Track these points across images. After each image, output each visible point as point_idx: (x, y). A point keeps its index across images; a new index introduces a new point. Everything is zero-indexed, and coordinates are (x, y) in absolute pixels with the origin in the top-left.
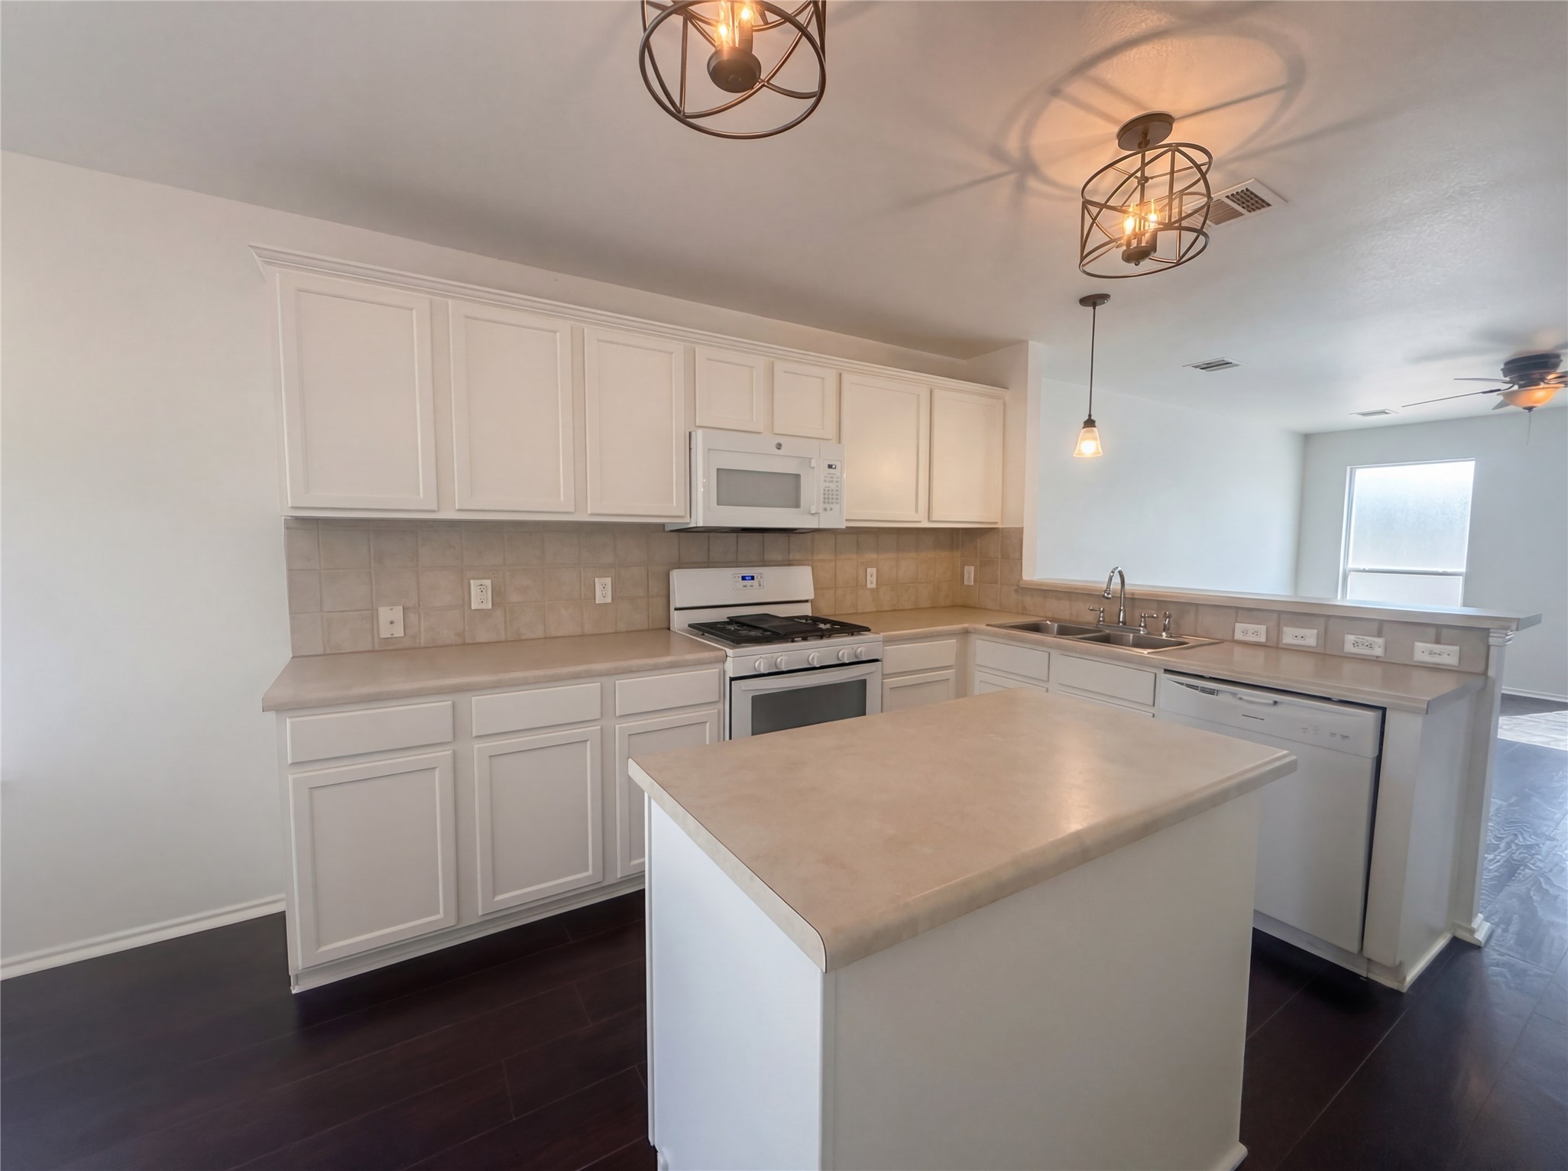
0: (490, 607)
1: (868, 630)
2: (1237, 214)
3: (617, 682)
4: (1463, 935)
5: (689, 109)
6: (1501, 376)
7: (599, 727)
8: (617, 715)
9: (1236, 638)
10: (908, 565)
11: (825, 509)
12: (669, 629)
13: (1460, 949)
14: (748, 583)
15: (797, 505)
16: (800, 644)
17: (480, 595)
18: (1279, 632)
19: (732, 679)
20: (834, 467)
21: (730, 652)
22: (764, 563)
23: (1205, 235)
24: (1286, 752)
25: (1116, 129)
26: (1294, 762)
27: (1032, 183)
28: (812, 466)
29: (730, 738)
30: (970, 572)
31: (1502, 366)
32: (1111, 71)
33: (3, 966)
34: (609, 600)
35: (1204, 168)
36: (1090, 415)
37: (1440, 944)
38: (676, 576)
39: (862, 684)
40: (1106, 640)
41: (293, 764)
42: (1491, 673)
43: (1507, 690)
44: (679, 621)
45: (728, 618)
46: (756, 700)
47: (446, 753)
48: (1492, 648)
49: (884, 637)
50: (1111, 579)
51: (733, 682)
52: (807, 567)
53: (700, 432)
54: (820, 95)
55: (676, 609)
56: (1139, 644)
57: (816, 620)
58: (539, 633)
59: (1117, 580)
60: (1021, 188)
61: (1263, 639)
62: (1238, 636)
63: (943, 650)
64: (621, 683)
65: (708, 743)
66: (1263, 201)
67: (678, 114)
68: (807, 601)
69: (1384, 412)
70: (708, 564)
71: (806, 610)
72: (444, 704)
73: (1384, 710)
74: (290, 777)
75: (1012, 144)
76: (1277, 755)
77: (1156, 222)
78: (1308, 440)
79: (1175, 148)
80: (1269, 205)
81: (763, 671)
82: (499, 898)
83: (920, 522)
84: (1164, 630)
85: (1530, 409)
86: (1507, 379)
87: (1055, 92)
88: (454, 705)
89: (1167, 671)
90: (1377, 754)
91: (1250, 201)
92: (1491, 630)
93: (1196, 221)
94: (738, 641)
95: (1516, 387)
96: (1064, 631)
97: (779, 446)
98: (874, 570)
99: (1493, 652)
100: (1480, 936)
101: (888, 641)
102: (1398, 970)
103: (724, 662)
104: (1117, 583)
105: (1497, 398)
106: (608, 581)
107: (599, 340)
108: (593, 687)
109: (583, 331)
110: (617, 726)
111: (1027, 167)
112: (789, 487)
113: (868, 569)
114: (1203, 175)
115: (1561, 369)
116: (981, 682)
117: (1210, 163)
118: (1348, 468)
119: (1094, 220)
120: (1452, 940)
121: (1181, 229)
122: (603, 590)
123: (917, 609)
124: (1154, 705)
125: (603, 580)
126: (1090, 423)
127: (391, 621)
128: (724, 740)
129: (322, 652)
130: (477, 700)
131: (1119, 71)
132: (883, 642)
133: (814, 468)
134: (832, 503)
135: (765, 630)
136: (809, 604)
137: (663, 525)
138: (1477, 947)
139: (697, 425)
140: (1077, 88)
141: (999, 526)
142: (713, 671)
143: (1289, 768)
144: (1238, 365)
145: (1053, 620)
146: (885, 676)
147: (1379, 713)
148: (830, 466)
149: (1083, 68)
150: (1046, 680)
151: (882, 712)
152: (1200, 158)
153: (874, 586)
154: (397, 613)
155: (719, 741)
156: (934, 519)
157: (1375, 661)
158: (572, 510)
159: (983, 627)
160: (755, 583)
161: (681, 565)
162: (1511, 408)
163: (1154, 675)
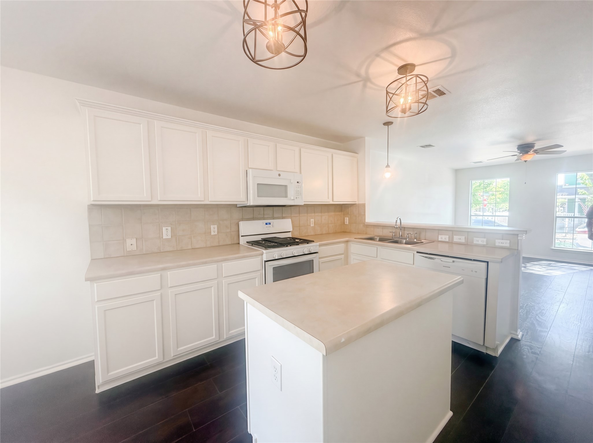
0: (170, 237)
1: (313, 241)
2: (435, 97)
3: (223, 264)
4: (515, 337)
5: (257, 58)
6: (516, 150)
7: (217, 281)
8: (223, 276)
9: (439, 240)
10: (325, 218)
11: (296, 198)
12: (239, 243)
13: (514, 341)
14: (269, 225)
15: (286, 197)
16: (289, 248)
17: (167, 233)
18: (453, 238)
19: (266, 261)
20: (299, 182)
21: (264, 251)
22: (274, 218)
23: (427, 104)
24: (460, 277)
25: (397, 68)
26: (463, 280)
27: (369, 84)
28: (292, 182)
29: (265, 283)
30: (347, 220)
31: (517, 147)
32: (396, 50)
33: (1, 383)
34: (216, 233)
35: (426, 82)
36: (388, 164)
37: (507, 340)
38: (241, 224)
39: (312, 261)
40: (396, 242)
41: (98, 301)
42: (519, 248)
43: (524, 255)
44: (243, 241)
45: (261, 239)
46: (274, 269)
47: (159, 293)
48: (519, 240)
49: (319, 244)
50: (397, 221)
51: (266, 263)
52: (289, 219)
53: (250, 170)
54: (305, 56)
55: (242, 236)
56: (406, 243)
57: (294, 239)
58: (190, 247)
59: (399, 221)
60: (365, 86)
61: (447, 240)
62: (440, 239)
63: (340, 248)
64: (224, 264)
65: (257, 285)
66: (444, 93)
67: (253, 60)
68: (290, 232)
69: (481, 162)
70: (253, 219)
71: (289, 235)
72: (157, 275)
73: (488, 262)
74: (96, 306)
75: (363, 72)
76: (457, 278)
77: (411, 100)
78: (457, 171)
79: (417, 76)
80: (445, 94)
81: (277, 258)
82: (179, 349)
83: (329, 202)
84: (415, 239)
85: (526, 161)
86: (519, 151)
87: (377, 55)
88: (161, 275)
89: (418, 252)
90: (486, 277)
91: (440, 93)
92: (519, 235)
93: (424, 100)
94: (267, 247)
95: (521, 154)
96: (382, 240)
97: (279, 175)
98: (313, 220)
99: (519, 241)
100: (520, 337)
101: (320, 245)
102: (495, 349)
103: (262, 255)
104: (399, 222)
105: (516, 158)
106: (216, 226)
107: (212, 136)
108: (214, 266)
109: (206, 132)
110: (223, 281)
111: (367, 80)
112: (283, 190)
113: (311, 220)
114: (426, 84)
115: (535, 148)
116: (353, 260)
117: (428, 81)
118: (470, 181)
119: (391, 99)
120: (511, 339)
121: (419, 103)
122: (214, 229)
123: (329, 234)
124: (414, 264)
125: (213, 226)
126: (388, 166)
127: (131, 244)
128: (263, 284)
129: (103, 257)
130: (169, 273)
131: (398, 50)
132: (319, 246)
133: (292, 183)
134: (299, 195)
135: (276, 243)
136: (291, 233)
137: (236, 205)
138: (518, 340)
139: (249, 167)
140: (384, 55)
141: (357, 203)
142: (258, 259)
143: (462, 282)
144: (434, 146)
145: (377, 236)
146: (320, 258)
147: (486, 263)
148: (298, 182)
149: (388, 48)
150: (376, 257)
151: (319, 271)
152: (424, 79)
153: (313, 225)
154: (134, 241)
155: (261, 285)
156: (334, 201)
157: (484, 246)
158: (203, 200)
159: (353, 239)
160: (271, 225)
161: (243, 219)
162: (520, 161)
163: (413, 254)
